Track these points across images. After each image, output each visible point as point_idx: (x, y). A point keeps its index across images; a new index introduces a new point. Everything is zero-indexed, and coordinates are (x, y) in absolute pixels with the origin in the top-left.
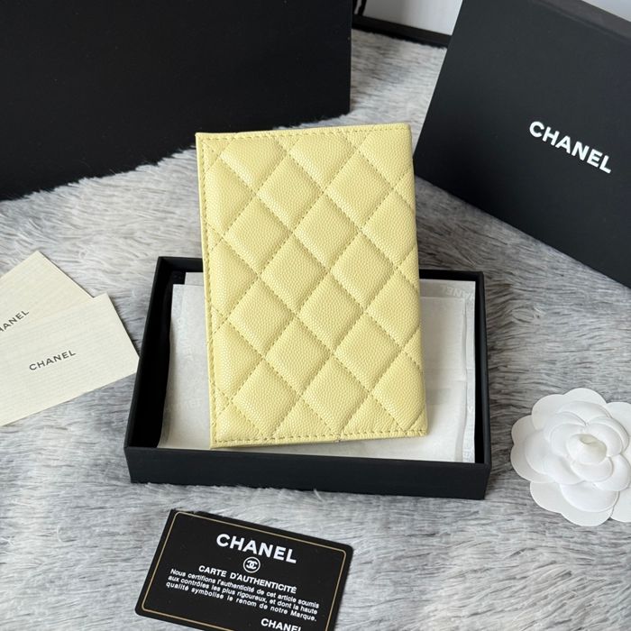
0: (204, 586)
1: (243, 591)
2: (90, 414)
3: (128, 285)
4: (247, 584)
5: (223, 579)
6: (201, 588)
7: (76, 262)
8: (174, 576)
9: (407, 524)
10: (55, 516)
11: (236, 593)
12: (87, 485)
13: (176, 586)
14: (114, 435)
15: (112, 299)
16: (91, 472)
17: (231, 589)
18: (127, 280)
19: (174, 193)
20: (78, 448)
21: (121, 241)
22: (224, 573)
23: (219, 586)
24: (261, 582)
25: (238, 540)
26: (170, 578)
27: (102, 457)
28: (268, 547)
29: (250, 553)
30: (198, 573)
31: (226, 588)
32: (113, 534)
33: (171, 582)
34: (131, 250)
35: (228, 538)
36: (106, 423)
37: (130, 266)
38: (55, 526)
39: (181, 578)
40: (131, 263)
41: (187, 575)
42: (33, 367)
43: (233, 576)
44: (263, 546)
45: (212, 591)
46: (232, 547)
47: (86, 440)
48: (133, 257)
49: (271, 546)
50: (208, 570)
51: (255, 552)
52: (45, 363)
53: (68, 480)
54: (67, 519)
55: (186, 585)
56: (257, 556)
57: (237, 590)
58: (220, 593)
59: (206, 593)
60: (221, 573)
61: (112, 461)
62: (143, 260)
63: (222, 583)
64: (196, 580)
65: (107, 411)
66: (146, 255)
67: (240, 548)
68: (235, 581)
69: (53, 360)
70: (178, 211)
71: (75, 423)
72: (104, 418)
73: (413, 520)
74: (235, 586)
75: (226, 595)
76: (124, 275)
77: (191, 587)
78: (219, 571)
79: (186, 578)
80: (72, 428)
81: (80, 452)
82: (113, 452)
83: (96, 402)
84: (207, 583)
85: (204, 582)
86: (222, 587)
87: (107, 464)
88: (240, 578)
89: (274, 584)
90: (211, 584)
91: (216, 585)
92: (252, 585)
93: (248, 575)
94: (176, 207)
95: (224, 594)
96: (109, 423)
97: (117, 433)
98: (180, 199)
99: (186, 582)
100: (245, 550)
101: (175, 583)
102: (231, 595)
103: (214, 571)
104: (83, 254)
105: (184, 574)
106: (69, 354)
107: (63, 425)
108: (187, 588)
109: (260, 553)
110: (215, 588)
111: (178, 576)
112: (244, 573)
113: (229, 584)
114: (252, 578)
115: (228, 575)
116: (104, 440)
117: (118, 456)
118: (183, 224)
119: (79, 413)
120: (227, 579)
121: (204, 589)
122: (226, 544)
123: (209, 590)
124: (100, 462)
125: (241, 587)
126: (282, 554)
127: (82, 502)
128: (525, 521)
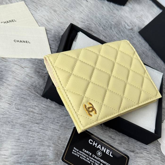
0: (84, 157)
1: (96, 163)
2: (33, 66)
3: (52, 28)
4: (98, 160)
5: (90, 156)
6: (83, 157)
7: (36, 11)
8: (75, 150)
9: (127, 145)
10: (15, 98)
11: (94, 162)
12: (28, 91)
13: (75, 154)
14: (40, 77)
15: (46, 30)
16: (30, 88)
17: (93, 160)
18: (52, 26)
19: (71, 4)
20: (27, 77)
21: (53, 12)
22: (90, 154)
23: (89, 158)
24: (102, 161)
25: (95, 143)
26: (73, 150)
27: (34, 83)
28: (104, 149)
29: (99, 149)
30: (82, 151)
31: (91, 159)
32: (34, 113)
33: (74, 152)
34: (55, 16)
35: (92, 141)
36: (37, 72)
37: (54, 21)
38: (14, 101)
39: (77, 151)
40: (55, 21)
41: (79, 151)
42: (15, 41)
43: (93, 156)
44: (103, 148)
45: (87, 159)
46: (93, 145)
47: (30, 75)
48: (55, 19)
49: (105, 149)
50: (85, 151)
51: (100, 149)
52: (20, 42)
53: (22, 87)
54: (19, 101)
55: (79, 155)
56: (101, 151)
57: (95, 162)
58: (89, 161)
59: (85, 160)
60: (90, 153)
61: (37, 86)
62: (58, 21)
63: (90, 157)
64: (82, 154)
65: (39, 68)
66: (59, 20)
67: (96, 146)
68: (94, 158)
69: (22, 42)
70: (71, 11)
71: (27, 67)
72: (38, 70)
73: (129, 144)
74: (94, 160)
75: (91, 162)
76: (51, 24)
77: (80, 156)
78: (89, 153)
79: (78, 152)
80: (26, 69)
81: (27, 78)
82: (39, 83)
83: (36, 63)
84: (85, 156)
85: (84, 155)
86: (90, 159)
87: (36, 86)
88: (95, 157)
89: (106, 163)
90: (86, 157)
91: (88, 157)
92: (99, 161)
93: (98, 157)
94: (71, 9)
95: (90, 162)
96: (39, 72)
97: (41, 77)
98: (72, 7)
99: (79, 153)
100: (97, 147)
101: (75, 153)
102: (93, 163)
103: (87, 152)
104: (39, 10)
105: (78, 150)
106: (28, 42)
107: (23, 66)
108: (79, 156)
109: (102, 150)
110: (88, 159)
111: (76, 150)
112: (97, 156)
113: (92, 158)
114: (99, 159)
115: (92, 155)
116: (36, 78)
117: (39, 85)
118: (72, 16)
119: (30, 65)
120: (91, 156)
121: (84, 158)
122: (92, 143)
123: (86, 159)
124: (34, 85)
125: (96, 161)
126: (109, 152)
127: (25, 97)
128: (159, 157)
